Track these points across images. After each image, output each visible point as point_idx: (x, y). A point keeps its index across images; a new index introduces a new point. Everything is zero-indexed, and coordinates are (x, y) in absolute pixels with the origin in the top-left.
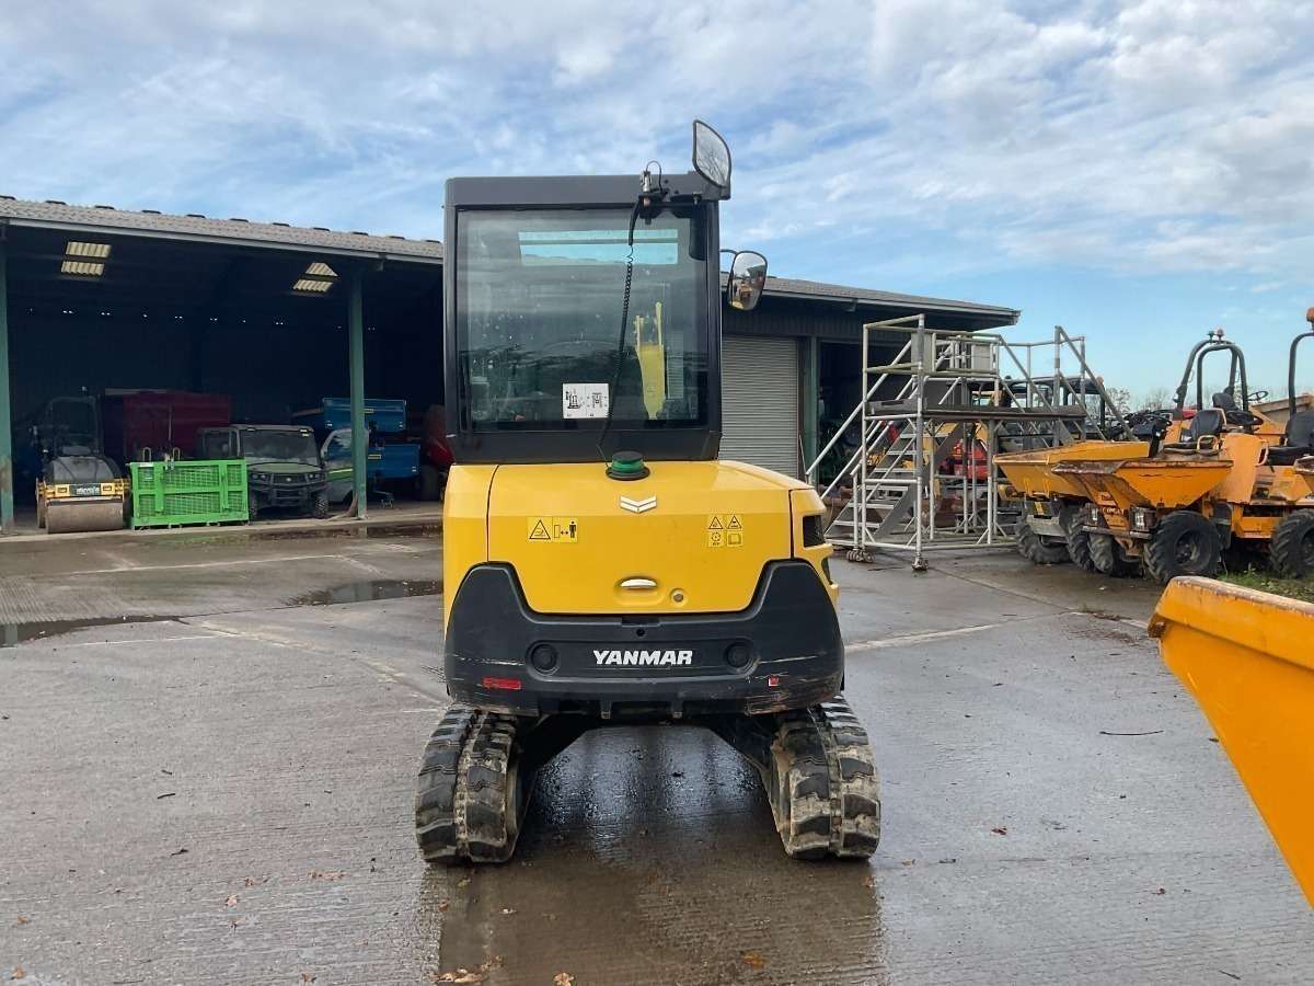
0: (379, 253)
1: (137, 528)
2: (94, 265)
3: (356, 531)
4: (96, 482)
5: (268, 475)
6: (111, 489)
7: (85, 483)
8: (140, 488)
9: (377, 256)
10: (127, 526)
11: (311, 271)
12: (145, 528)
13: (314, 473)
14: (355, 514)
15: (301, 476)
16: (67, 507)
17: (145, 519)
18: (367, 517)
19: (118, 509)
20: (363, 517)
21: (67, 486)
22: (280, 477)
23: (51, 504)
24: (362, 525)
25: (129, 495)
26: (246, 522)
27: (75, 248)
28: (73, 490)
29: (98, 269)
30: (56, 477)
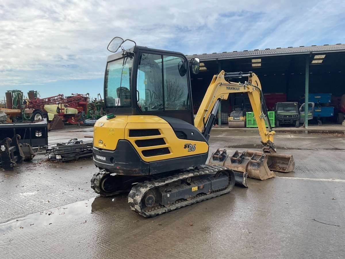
0: (310, 52)
1: (247, 128)
2: (259, 64)
3: (304, 132)
4: (238, 116)
5: (282, 115)
6: (242, 118)
7: (237, 117)
8: (248, 118)
9: (309, 53)
10: (245, 127)
11: (315, 58)
12: (249, 128)
13: (295, 115)
14: (304, 127)
15: (291, 116)
16: (232, 122)
17: (249, 125)
18: (307, 128)
19: (243, 123)
20: (306, 128)
21: (233, 117)
22: (285, 116)
23: (229, 121)
24: (307, 130)
25: (246, 120)
26: (274, 127)
27: (253, 61)
28: (234, 118)
29: (260, 65)
30: (231, 115)
